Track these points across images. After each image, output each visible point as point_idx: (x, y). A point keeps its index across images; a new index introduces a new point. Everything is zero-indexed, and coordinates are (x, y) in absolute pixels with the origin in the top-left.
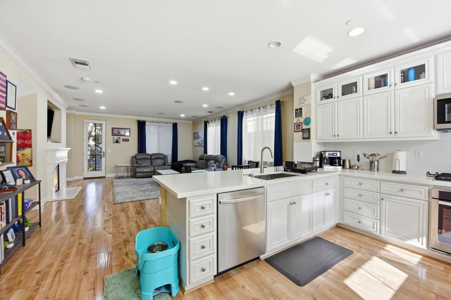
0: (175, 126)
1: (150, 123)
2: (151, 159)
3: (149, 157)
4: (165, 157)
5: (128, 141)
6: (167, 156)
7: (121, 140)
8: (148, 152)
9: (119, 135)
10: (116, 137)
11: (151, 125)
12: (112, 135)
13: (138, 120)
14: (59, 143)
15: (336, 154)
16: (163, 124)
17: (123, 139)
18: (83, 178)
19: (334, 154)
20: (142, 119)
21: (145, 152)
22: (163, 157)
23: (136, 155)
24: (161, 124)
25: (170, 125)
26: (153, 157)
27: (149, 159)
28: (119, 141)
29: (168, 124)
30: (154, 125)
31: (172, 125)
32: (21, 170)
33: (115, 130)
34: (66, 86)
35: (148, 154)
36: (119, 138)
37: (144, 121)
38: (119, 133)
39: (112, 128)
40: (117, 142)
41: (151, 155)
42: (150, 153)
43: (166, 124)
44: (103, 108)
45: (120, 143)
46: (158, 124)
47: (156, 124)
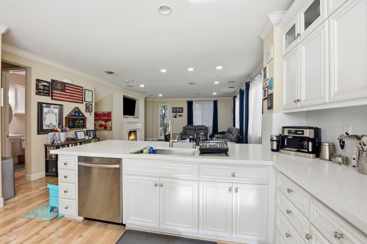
0: (215, 103)
1: (196, 102)
2: (195, 129)
3: (194, 128)
4: (206, 129)
5: (182, 116)
6: (208, 128)
7: (178, 115)
8: (194, 124)
9: (176, 112)
10: (175, 114)
11: (197, 104)
12: (173, 113)
13: (187, 101)
14: (138, 118)
15: (301, 133)
16: (206, 102)
17: (179, 115)
18: (157, 140)
19: (298, 132)
20: (190, 99)
21: (192, 124)
22: (204, 128)
23: (186, 126)
24: (204, 102)
25: (211, 102)
26: (197, 128)
27: (193, 129)
28: (176, 117)
29: (209, 102)
30: (199, 104)
31: (213, 102)
32: (92, 132)
33: (174, 109)
34: (127, 86)
35: (194, 126)
36: (177, 114)
37: (192, 101)
38: (176, 111)
39: (173, 108)
40: (175, 117)
41: (195, 127)
42: (196, 126)
43: (208, 102)
44: (160, 95)
45: (177, 118)
46: (202, 102)
47: (200, 102)
